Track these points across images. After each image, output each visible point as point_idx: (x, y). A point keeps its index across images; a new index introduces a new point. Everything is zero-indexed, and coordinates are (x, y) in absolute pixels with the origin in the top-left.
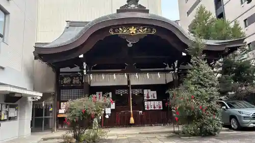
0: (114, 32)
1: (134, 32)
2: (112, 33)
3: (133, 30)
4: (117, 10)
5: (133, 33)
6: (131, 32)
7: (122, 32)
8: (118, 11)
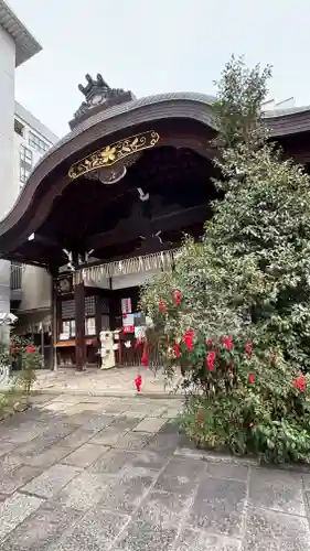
0: (77, 172)
1: (112, 158)
2: (74, 176)
3: (108, 154)
4: (70, 123)
5: (110, 161)
6: (106, 160)
7: (91, 165)
8: (73, 124)
